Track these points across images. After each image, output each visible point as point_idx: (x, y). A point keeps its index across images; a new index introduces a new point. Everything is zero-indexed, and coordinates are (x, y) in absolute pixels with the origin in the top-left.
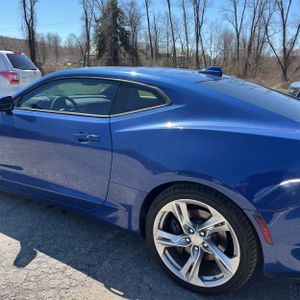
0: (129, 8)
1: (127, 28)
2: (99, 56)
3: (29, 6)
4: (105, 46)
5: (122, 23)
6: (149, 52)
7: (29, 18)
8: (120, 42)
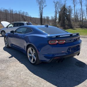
0: (69, 8)
1: (68, 13)
2: (59, 22)
3: (41, 10)
4: (61, 19)
5: (66, 12)
6: (75, 20)
7: (41, 13)
8: (65, 18)
